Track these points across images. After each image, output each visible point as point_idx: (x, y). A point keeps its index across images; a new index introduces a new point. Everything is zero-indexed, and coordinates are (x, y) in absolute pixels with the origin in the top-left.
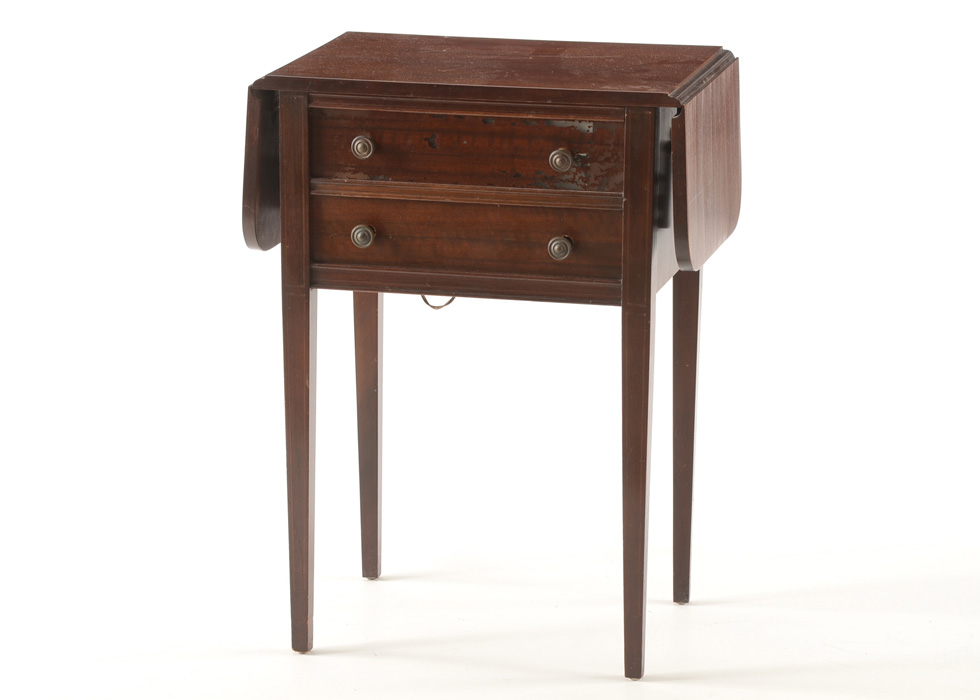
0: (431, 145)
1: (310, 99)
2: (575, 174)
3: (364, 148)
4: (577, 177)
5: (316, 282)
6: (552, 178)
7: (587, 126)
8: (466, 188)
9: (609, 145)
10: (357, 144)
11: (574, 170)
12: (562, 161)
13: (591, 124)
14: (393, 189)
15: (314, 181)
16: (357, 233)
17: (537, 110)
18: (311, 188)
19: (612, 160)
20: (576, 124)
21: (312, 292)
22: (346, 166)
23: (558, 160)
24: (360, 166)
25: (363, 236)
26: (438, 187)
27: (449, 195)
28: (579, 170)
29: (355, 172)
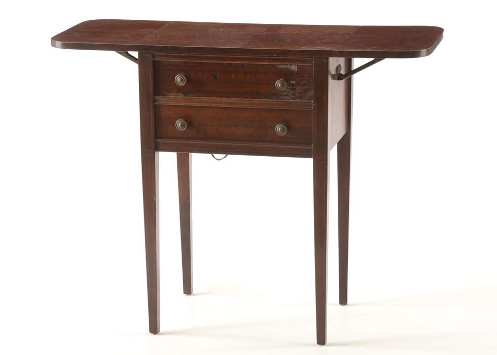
0: (215, 78)
1: (154, 56)
2: (288, 92)
3: (182, 80)
4: (289, 93)
5: (158, 148)
6: (277, 94)
7: (294, 68)
8: (233, 100)
9: (305, 77)
10: (178, 79)
11: (288, 90)
12: (282, 85)
13: (296, 67)
14: (196, 101)
15: (157, 97)
16: (179, 123)
17: (269, 60)
18: (155, 101)
19: (307, 85)
20: (289, 66)
21: (156, 153)
22: (172, 89)
23: (280, 85)
24: (180, 90)
25: (182, 125)
26: (219, 99)
27: (225, 103)
28: (290, 90)
29: (177, 93)
